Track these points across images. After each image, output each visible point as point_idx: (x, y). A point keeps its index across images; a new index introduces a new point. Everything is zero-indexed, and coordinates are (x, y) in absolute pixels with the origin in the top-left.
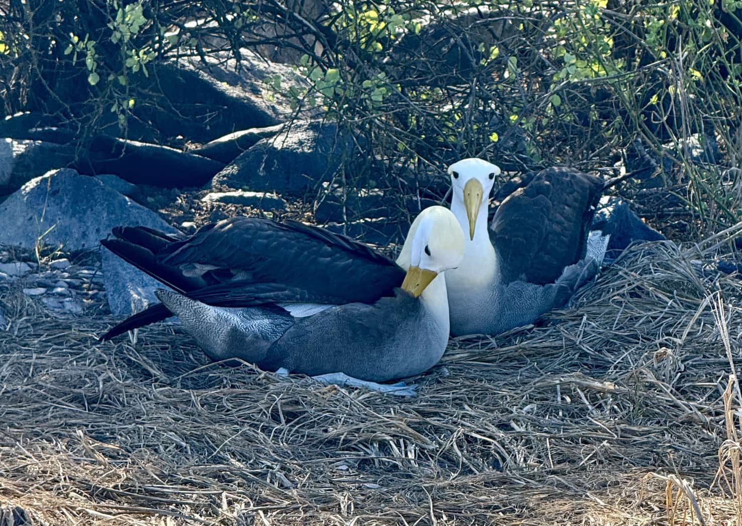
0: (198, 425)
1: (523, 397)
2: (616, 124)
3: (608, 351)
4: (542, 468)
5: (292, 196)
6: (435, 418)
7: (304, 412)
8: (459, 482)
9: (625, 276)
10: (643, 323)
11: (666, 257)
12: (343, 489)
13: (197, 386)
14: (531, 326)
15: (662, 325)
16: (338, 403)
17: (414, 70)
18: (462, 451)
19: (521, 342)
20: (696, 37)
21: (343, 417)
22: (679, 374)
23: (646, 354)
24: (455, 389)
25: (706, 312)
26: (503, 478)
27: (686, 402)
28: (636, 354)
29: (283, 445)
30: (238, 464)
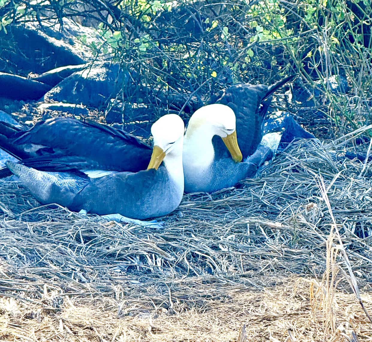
0: (31, 243)
1: (227, 230)
2: (287, 68)
3: (279, 204)
4: (237, 273)
5: (92, 107)
6: (174, 242)
7: (96, 237)
8: (187, 280)
9: (289, 159)
10: (299, 188)
11: (314, 148)
12: (117, 284)
13: (31, 220)
14: (233, 188)
15: (311, 189)
16: (116, 232)
17: (167, 33)
18: (189, 262)
19: (227, 197)
20: (335, 18)
21: (119, 240)
22: (321, 218)
23: (301, 206)
24: (186, 224)
25: (337, 182)
26: (214, 279)
27: (324, 236)
28: (296, 206)
29: (83, 257)
30: (55, 268)
